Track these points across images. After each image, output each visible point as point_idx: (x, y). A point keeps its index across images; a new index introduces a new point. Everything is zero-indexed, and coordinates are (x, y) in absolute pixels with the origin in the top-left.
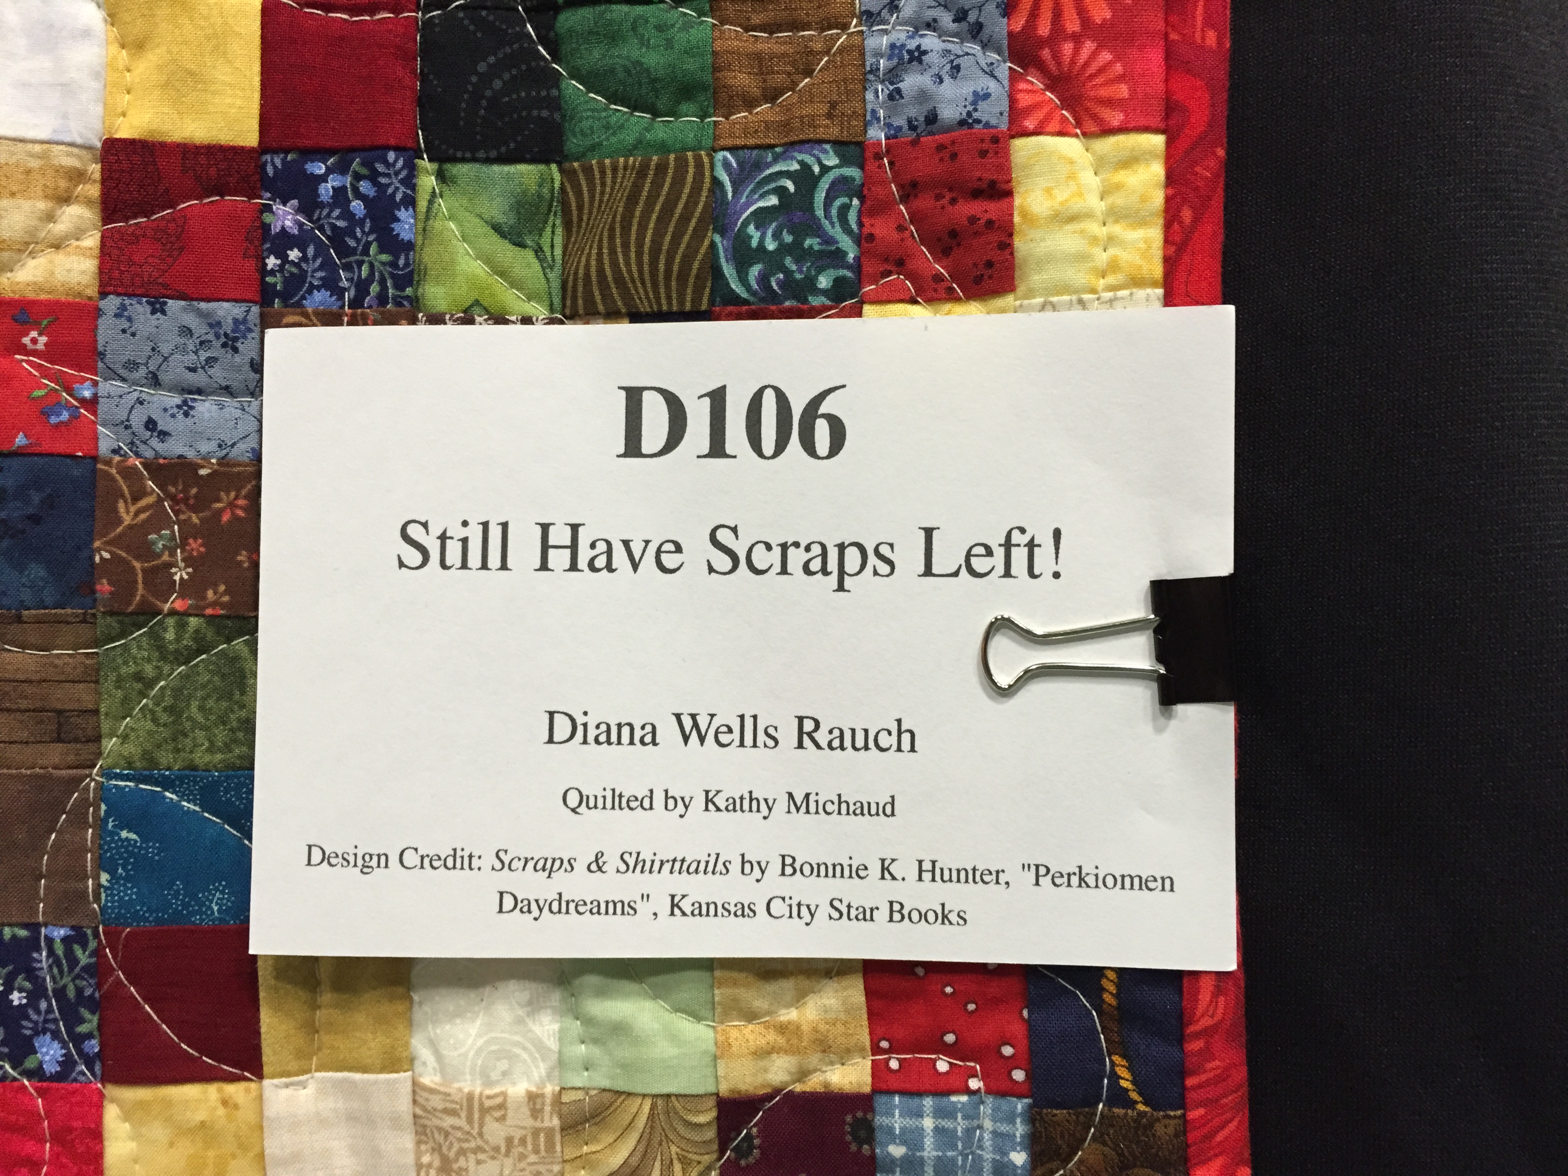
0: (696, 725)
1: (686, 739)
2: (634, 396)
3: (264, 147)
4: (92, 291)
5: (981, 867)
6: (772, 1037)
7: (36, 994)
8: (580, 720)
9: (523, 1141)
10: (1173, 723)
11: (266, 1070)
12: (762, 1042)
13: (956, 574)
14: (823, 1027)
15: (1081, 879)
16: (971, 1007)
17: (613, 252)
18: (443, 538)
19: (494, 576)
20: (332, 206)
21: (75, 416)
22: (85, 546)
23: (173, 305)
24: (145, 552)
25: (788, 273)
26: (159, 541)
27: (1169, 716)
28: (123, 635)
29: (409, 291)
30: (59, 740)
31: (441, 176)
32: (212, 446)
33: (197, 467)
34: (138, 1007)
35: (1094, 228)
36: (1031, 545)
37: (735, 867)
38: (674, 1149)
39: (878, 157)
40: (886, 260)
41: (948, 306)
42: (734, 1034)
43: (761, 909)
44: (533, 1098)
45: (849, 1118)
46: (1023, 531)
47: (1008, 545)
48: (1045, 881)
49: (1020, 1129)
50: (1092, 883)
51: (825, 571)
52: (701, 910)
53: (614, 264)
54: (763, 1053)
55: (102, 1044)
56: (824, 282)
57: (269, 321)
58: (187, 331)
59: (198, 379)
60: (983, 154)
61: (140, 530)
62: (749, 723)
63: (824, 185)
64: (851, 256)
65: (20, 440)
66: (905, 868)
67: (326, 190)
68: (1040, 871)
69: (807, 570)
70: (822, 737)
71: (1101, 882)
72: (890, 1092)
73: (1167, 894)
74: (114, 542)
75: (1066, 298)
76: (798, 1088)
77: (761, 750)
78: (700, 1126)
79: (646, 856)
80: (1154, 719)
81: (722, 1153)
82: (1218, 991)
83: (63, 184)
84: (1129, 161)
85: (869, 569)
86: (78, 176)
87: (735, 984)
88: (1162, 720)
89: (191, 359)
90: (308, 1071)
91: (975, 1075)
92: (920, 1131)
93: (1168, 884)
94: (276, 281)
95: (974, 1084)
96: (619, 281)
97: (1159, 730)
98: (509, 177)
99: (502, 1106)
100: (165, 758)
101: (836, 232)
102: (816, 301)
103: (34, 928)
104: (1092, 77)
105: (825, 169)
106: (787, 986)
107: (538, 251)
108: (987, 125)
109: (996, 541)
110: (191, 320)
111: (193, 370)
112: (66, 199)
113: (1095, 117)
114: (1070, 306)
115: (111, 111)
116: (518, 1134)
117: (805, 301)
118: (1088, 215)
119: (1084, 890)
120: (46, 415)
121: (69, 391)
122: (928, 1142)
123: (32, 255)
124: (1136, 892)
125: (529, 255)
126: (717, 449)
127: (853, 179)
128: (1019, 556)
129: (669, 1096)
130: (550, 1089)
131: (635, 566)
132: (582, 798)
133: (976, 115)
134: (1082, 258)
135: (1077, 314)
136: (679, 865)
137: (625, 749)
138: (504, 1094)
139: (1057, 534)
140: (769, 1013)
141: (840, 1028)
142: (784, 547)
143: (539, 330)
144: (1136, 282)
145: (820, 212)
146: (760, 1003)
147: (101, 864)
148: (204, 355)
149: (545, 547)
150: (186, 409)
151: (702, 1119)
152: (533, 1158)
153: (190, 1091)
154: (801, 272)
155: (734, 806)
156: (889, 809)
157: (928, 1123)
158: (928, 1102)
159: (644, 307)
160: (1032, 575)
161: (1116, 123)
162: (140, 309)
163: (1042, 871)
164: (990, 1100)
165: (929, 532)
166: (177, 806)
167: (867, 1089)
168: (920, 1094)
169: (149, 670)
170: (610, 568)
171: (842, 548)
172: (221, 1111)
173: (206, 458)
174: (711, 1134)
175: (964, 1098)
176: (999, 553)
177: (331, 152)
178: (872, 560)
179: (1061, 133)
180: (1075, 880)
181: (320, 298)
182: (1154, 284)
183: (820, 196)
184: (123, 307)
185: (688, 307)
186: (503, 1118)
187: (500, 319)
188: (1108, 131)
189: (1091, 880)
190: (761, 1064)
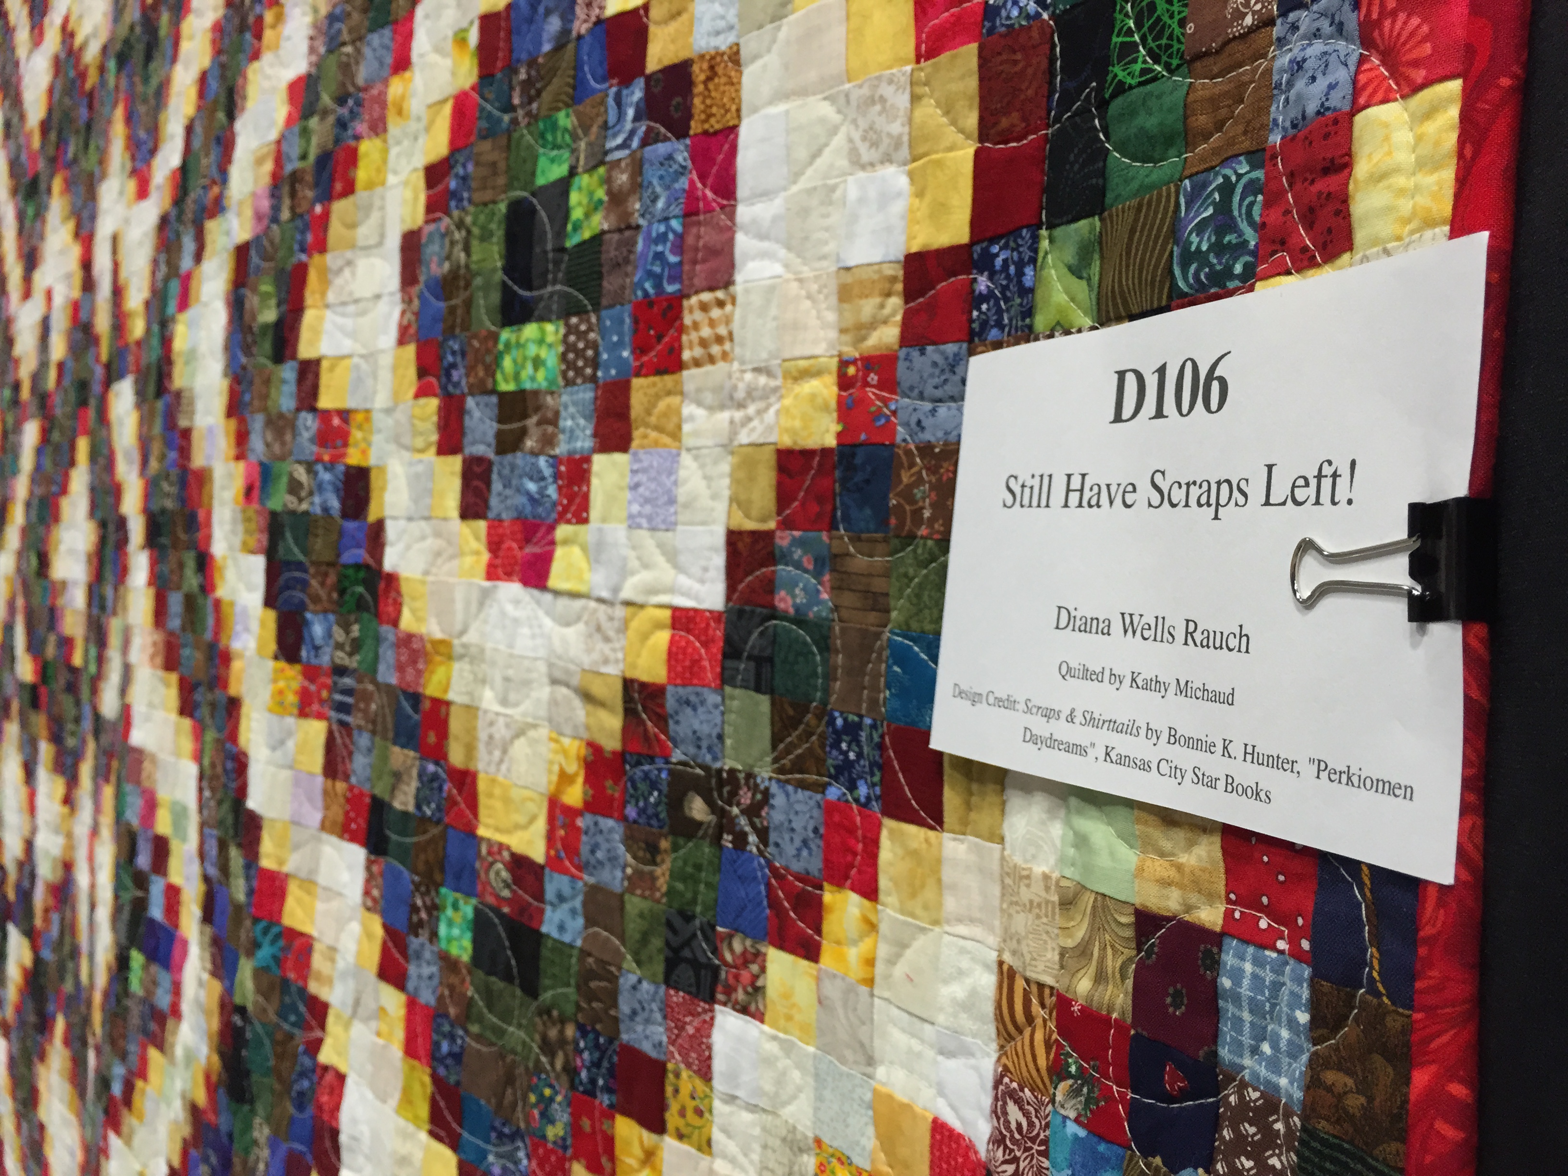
0: (1132, 622)
1: (1126, 631)
2: (1121, 375)
3: (973, 242)
4: (896, 347)
5: (1282, 756)
6: (1172, 873)
7: (860, 755)
8: (1073, 613)
9: (1039, 905)
10: (1426, 638)
11: (946, 826)
12: (1165, 874)
13: (1284, 503)
14: (1198, 873)
15: (1349, 778)
16: (1281, 878)
17: (1120, 273)
18: (1023, 486)
19: (1043, 511)
20: (1001, 272)
21: (888, 421)
22: (886, 498)
23: (930, 348)
24: (912, 500)
25: (1211, 266)
26: (918, 493)
27: (1422, 631)
28: (903, 549)
29: (1028, 321)
30: (873, 610)
31: (1052, 240)
32: (940, 434)
33: (934, 447)
34: (896, 773)
35: (1400, 181)
36: (1335, 476)
37: (1143, 732)
38: (1107, 937)
39: (1274, 157)
40: (1274, 242)
41: (1311, 272)
42: (1149, 863)
43: (1154, 766)
44: (1046, 877)
45: (1202, 947)
46: (1330, 463)
47: (1319, 477)
48: (1324, 775)
49: (1305, 994)
50: (1356, 784)
51: (1209, 505)
52: (1123, 761)
53: (1120, 282)
54: (1166, 883)
55: (882, 790)
56: (1238, 269)
57: (972, 353)
58: (935, 364)
59: (939, 393)
60: (1326, 136)
61: (910, 487)
62: (1160, 621)
63: (1239, 190)
64: (1253, 243)
65: (863, 437)
66: (1236, 749)
67: (999, 262)
68: (1321, 766)
69: (1200, 505)
70: (1198, 637)
71: (1362, 783)
72: (1233, 936)
73: (1407, 802)
74: (898, 495)
75: (1375, 250)
76: (1187, 918)
77: (1165, 644)
78: (1122, 925)
79: (1096, 716)
80: (1412, 636)
81: (1139, 952)
82: (1441, 903)
83: (887, 285)
84: (1429, 114)
85: (1233, 502)
86: (893, 279)
87: (1146, 823)
88: (1418, 637)
89: (936, 381)
90: (964, 834)
91: (1282, 938)
92: (1241, 971)
93: (1409, 793)
94: (975, 326)
95: (1281, 945)
96: (1122, 292)
97: (1415, 645)
98: (1076, 230)
99: (1028, 877)
100: (914, 625)
101: (1244, 226)
102: (1231, 285)
103: (861, 716)
104: (1404, 44)
105: (1239, 176)
106: (1180, 835)
107: (1089, 280)
108: (1335, 110)
109: (1311, 473)
110: (938, 358)
111: (936, 387)
112: (888, 295)
113: (1407, 79)
114: (1377, 256)
115: (911, 238)
116: (1037, 900)
117: (1224, 286)
118: (1397, 170)
119: (1350, 787)
120: (874, 421)
121: (886, 406)
122: (1246, 982)
123: (875, 329)
124: (1385, 797)
125: (1084, 283)
126: (1159, 414)
127: (1258, 179)
128: (1327, 483)
129: (1104, 895)
130: (1055, 875)
131: (1111, 503)
132: (1069, 669)
133: (1327, 104)
134: (1389, 209)
135: (1385, 260)
136: (1114, 725)
137: (1093, 636)
138: (1030, 869)
139: (1353, 463)
140: (1173, 855)
141: (1206, 876)
142: (1188, 485)
143: (1086, 335)
144: (1429, 223)
145: (1236, 213)
146: (1166, 845)
147: (888, 686)
148: (943, 378)
149: (1068, 490)
150: (934, 411)
151: (1124, 920)
152: (1045, 920)
153: (911, 829)
154: (1220, 263)
155: (1146, 687)
156: (1229, 699)
157: (1248, 967)
158: (1251, 950)
159: (1135, 310)
160: (1334, 503)
161: (1419, 81)
162: (915, 353)
163: (1323, 766)
164: (1292, 961)
165: (1270, 467)
166: (917, 654)
167: (1218, 929)
168: (1248, 942)
169: (911, 571)
170: (1099, 506)
171: (1219, 483)
172: (924, 846)
173: (938, 440)
174: (1129, 933)
175: (1274, 955)
176: (1313, 482)
177: (1001, 237)
178: (1236, 493)
179: (1385, 101)
180: (1344, 778)
181: (994, 334)
182: (1444, 223)
183: (1236, 199)
184: (908, 354)
185: (1155, 305)
186: (1028, 886)
187: (1067, 332)
188: (1417, 88)
189: (1355, 779)
190: (1164, 892)
